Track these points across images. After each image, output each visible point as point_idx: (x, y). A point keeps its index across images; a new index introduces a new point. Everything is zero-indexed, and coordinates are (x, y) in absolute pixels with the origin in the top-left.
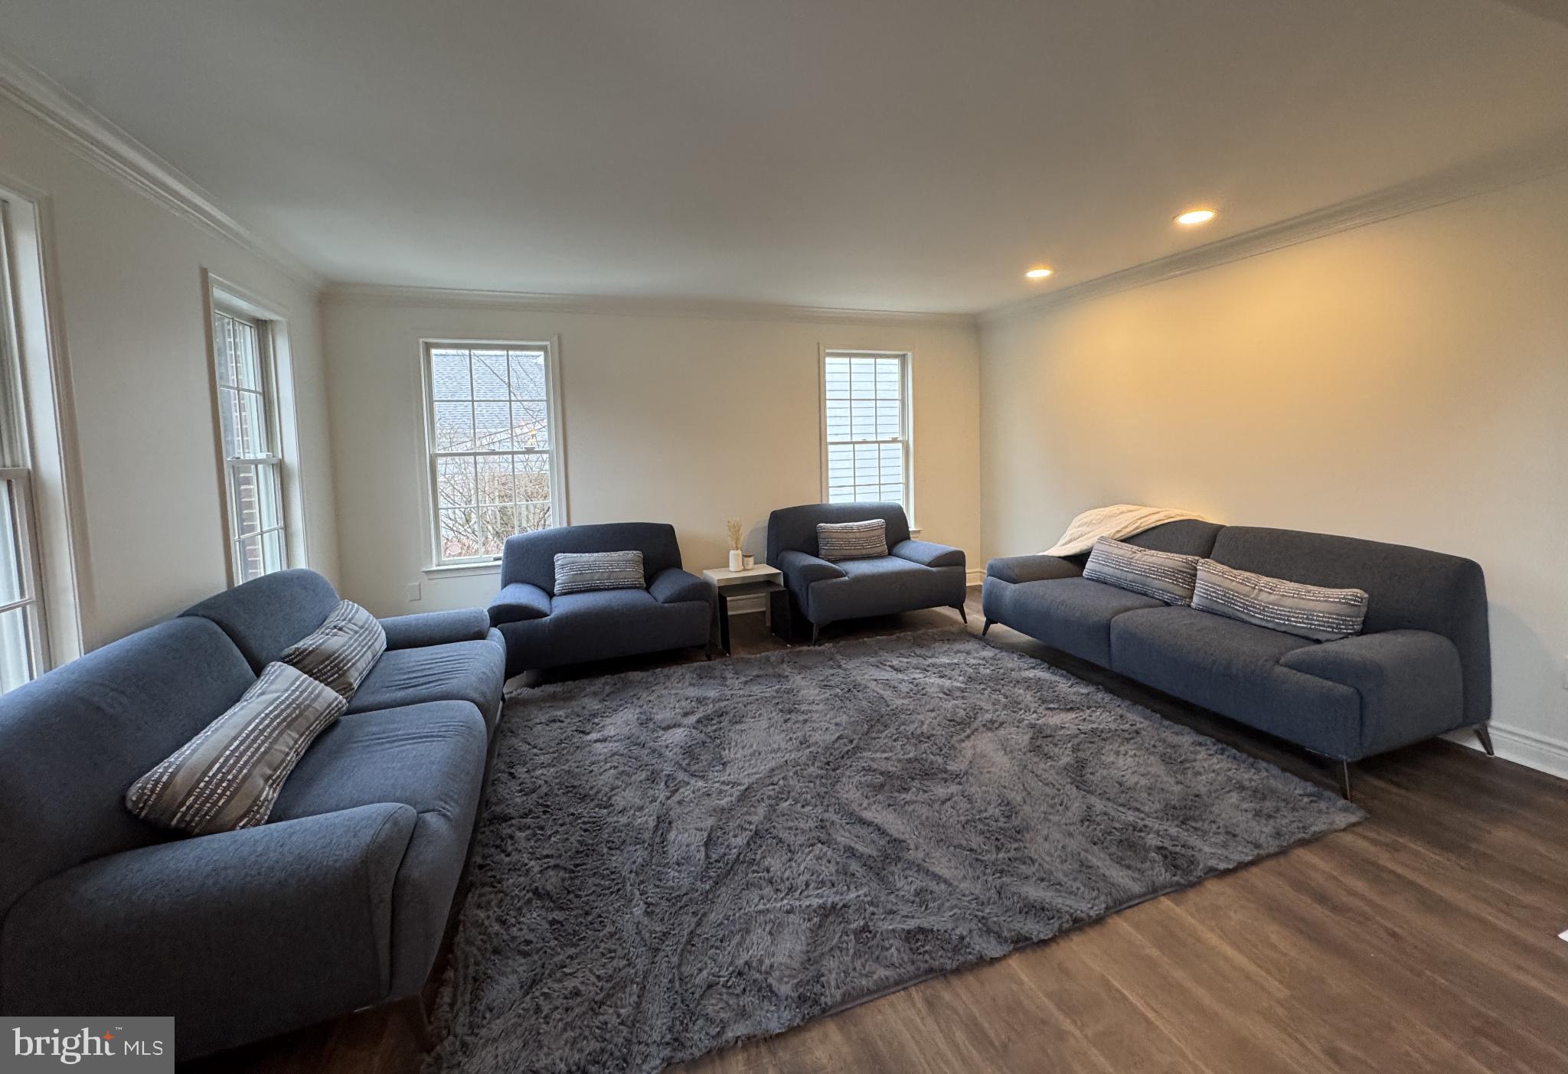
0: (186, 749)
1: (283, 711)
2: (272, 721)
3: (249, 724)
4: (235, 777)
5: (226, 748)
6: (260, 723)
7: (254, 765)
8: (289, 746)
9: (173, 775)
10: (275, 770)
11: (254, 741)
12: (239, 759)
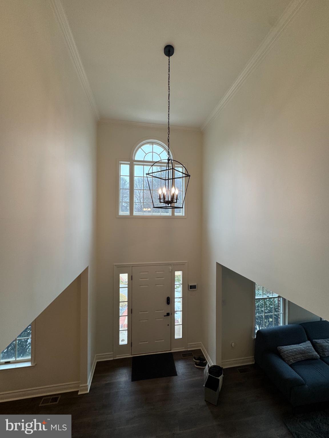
0: (285, 347)
1: (301, 351)
2: (298, 351)
3: (294, 349)
4: (288, 355)
5: (289, 350)
6: (296, 350)
7: (292, 356)
8: (299, 357)
9: (282, 349)
10: (295, 359)
11: (293, 352)
12: (289, 353)
